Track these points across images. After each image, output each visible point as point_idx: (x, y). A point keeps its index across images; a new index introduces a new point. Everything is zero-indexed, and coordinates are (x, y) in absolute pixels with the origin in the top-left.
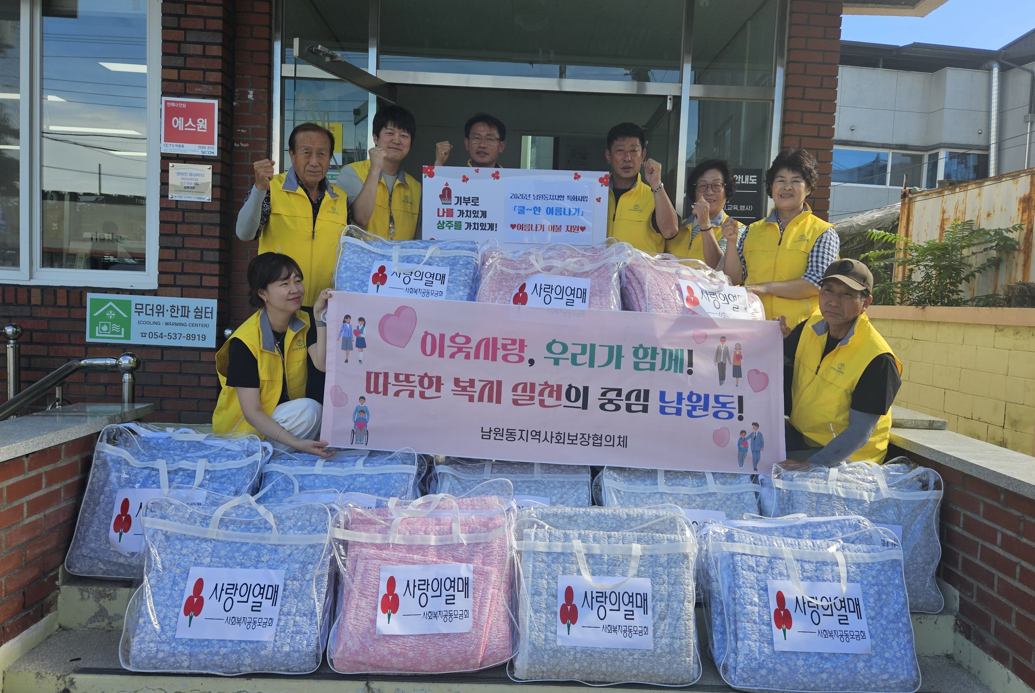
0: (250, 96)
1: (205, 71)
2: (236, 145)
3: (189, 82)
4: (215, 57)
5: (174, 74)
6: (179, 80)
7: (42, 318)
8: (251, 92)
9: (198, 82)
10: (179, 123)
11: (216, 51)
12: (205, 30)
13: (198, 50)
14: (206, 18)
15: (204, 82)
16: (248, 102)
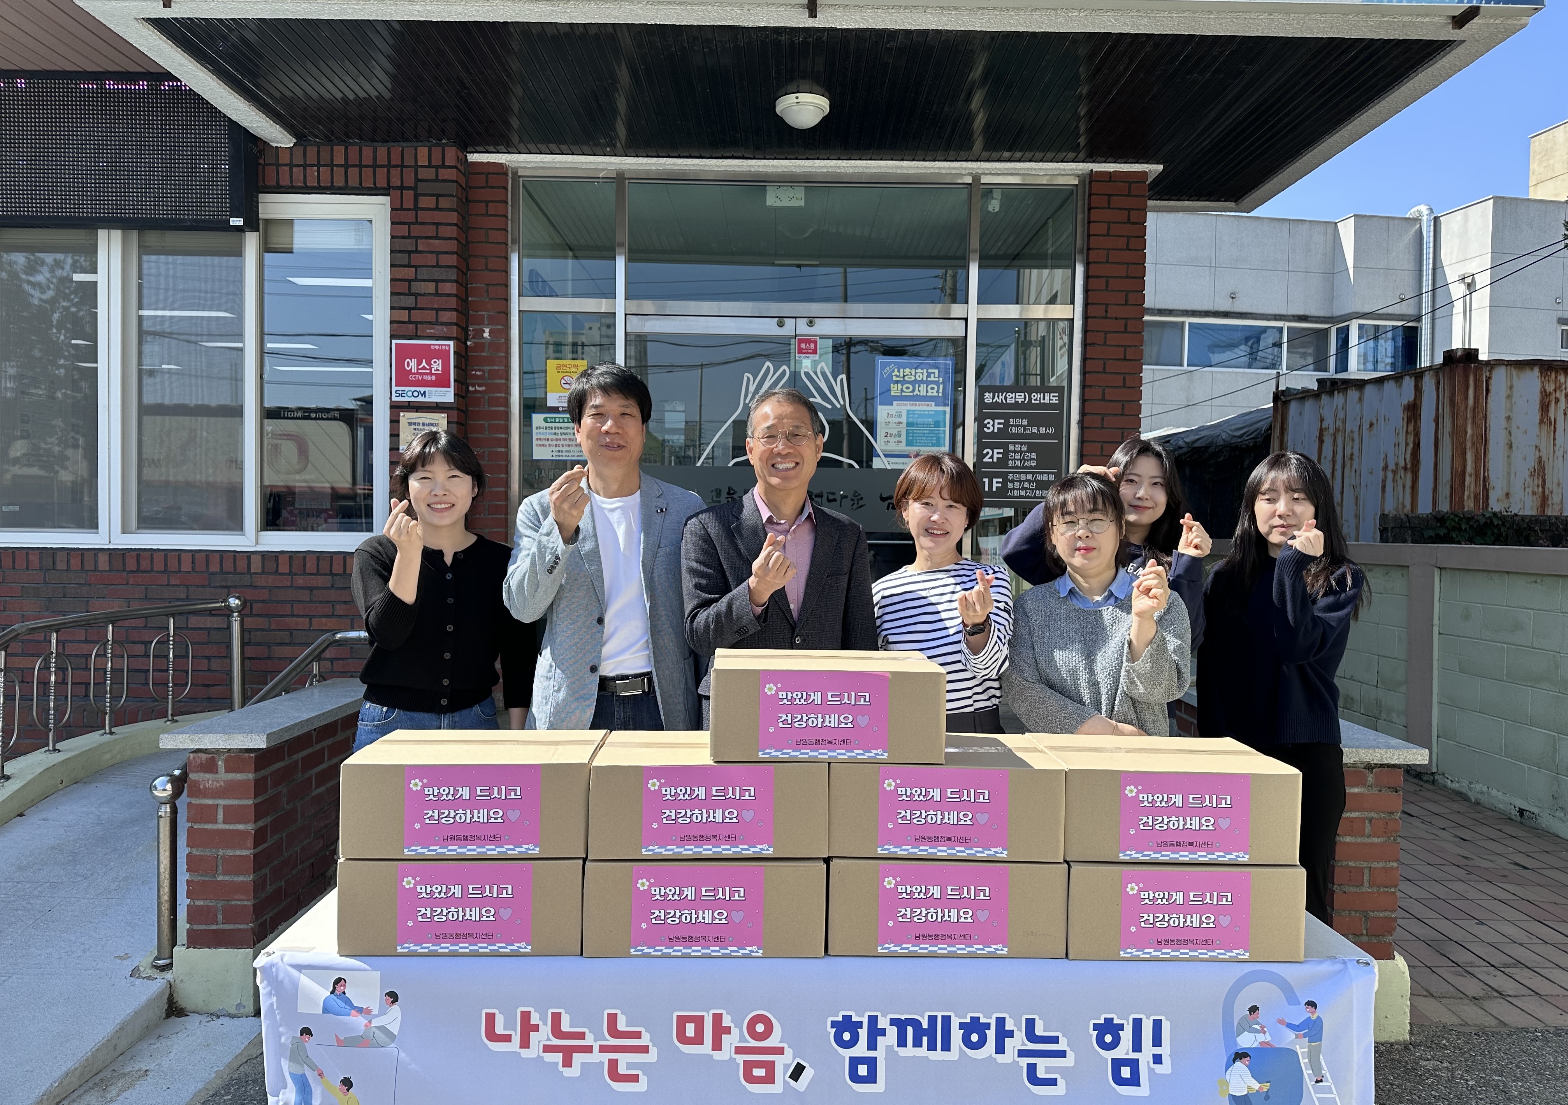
0: (486, 335)
1: (437, 310)
2: (471, 388)
3: (421, 323)
4: (448, 295)
5: (404, 315)
6: (410, 322)
7: (263, 587)
8: (487, 330)
9: (430, 323)
10: (412, 365)
11: (450, 288)
12: (438, 266)
13: (430, 287)
14: (438, 253)
15: (437, 323)
16: (483, 341)
